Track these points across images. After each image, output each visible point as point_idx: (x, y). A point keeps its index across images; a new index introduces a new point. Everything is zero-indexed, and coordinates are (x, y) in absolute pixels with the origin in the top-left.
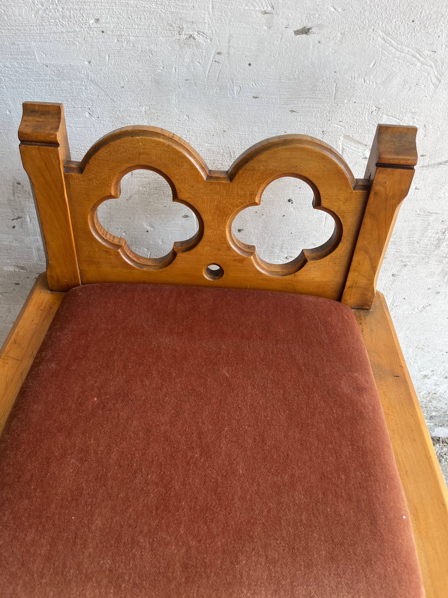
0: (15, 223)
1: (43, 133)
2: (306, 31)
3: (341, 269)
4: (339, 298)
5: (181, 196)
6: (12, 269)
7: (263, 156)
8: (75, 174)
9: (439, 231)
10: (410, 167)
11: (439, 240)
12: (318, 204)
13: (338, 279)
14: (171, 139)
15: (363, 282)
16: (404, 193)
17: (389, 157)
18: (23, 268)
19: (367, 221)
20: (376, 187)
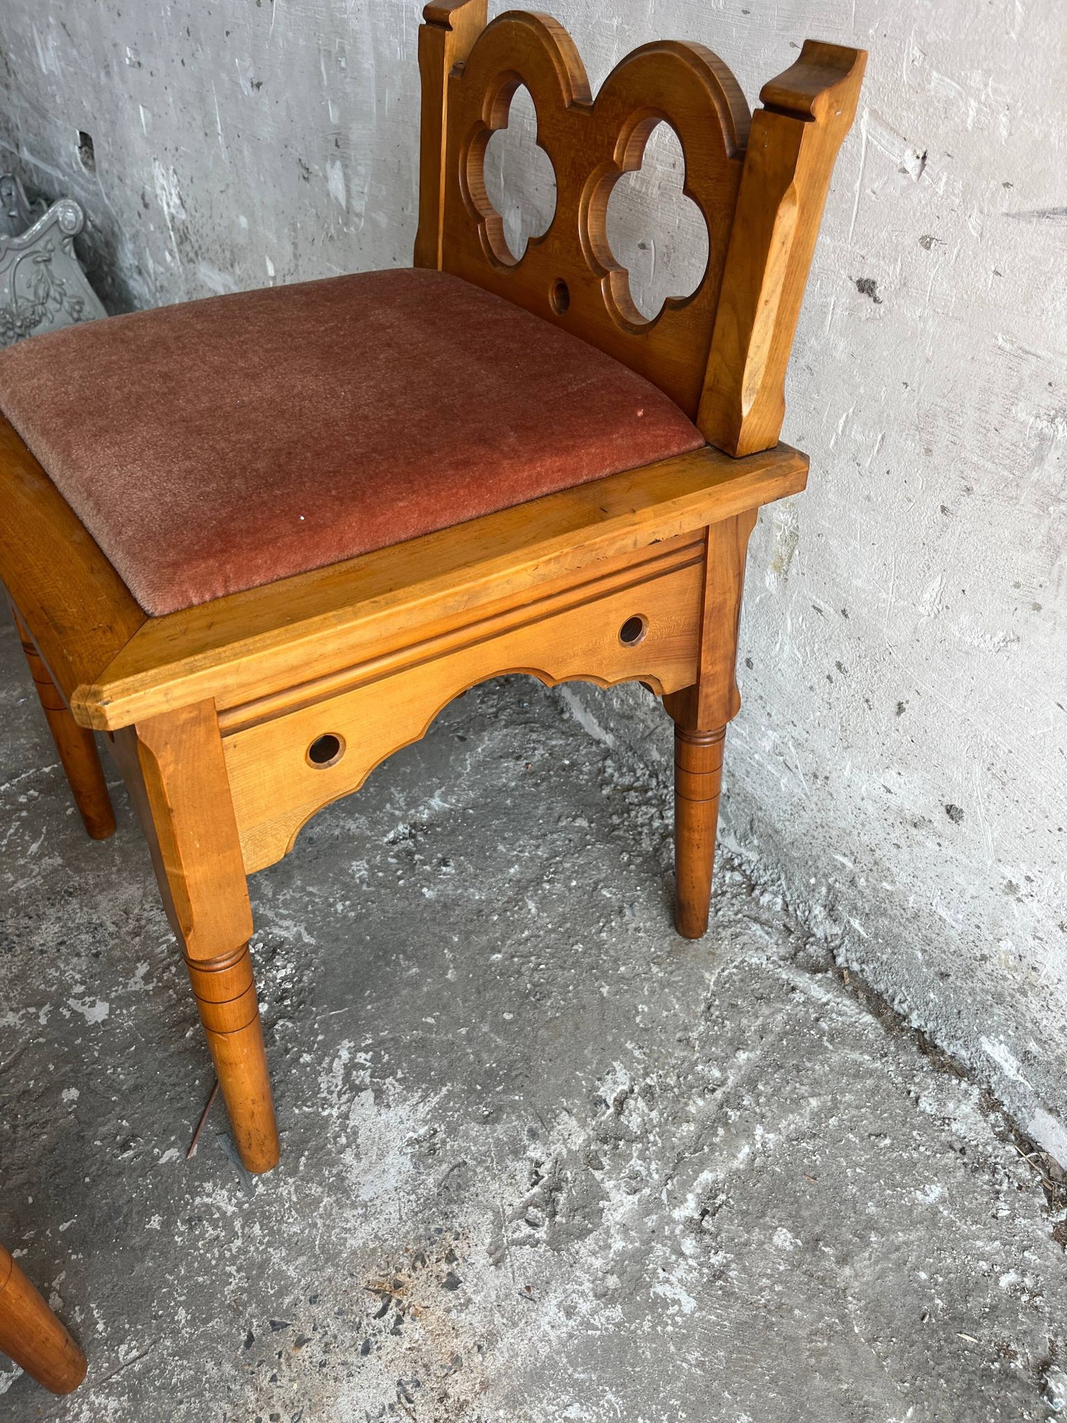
1: (438, 11)
3: (704, 343)
4: (695, 409)
7: (626, 71)
8: (458, 77)
9: (1042, 412)
12: (688, 186)
13: (699, 366)
15: (727, 381)
17: (779, 93)
20: (752, 155)
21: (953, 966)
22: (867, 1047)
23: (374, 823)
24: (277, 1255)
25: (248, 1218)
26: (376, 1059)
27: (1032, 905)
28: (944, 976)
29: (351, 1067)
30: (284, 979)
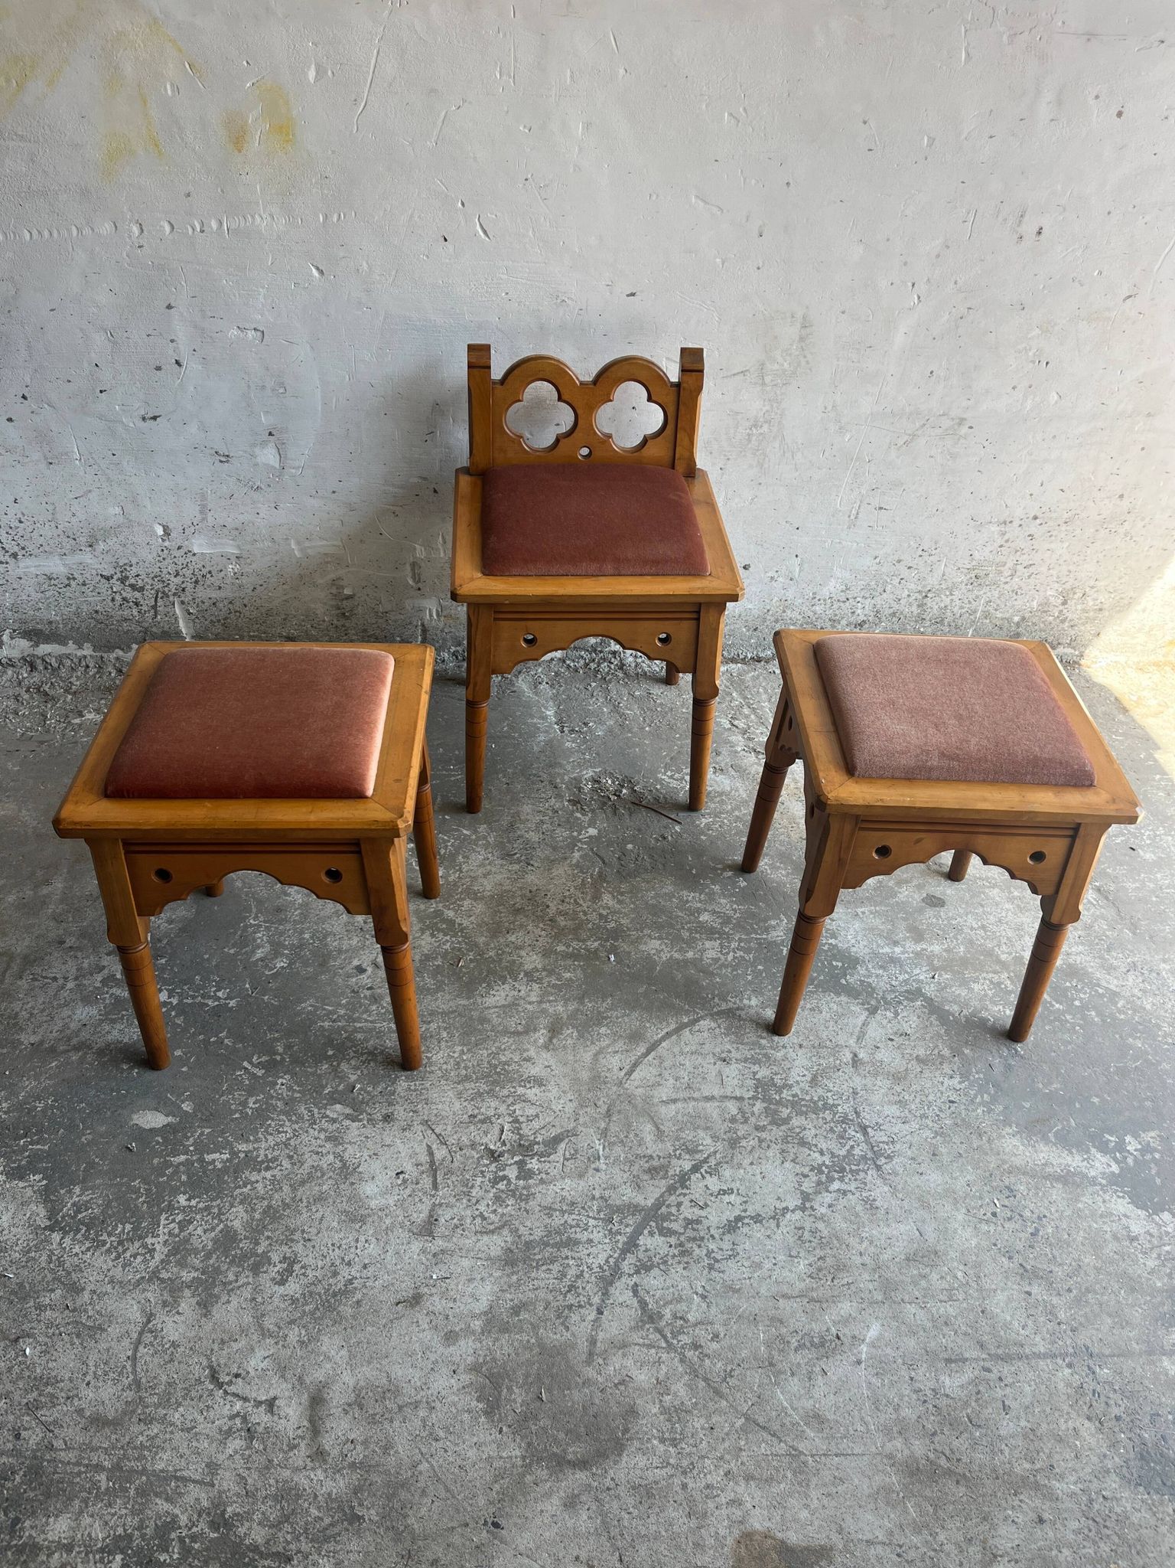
0: (427, 438)
1: (482, 362)
2: (633, 294)
3: (671, 446)
4: (673, 467)
5: (564, 397)
6: (416, 480)
7: (613, 369)
8: (498, 386)
10: (702, 371)
11: (749, 435)
12: (650, 399)
13: (670, 454)
14: (558, 361)
15: (687, 454)
16: (700, 389)
17: (688, 366)
18: (425, 479)
19: (681, 407)
20: (684, 385)
21: (757, 623)
22: (749, 672)
23: (546, 732)
24: (737, 813)
25: (716, 816)
26: (672, 771)
27: (780, 579)
28: (755, 630)
29: (671, 777)
30: (613, 782)
